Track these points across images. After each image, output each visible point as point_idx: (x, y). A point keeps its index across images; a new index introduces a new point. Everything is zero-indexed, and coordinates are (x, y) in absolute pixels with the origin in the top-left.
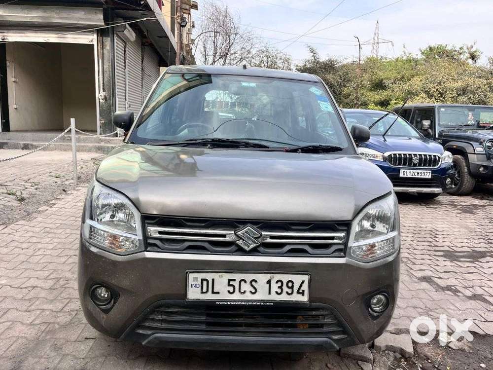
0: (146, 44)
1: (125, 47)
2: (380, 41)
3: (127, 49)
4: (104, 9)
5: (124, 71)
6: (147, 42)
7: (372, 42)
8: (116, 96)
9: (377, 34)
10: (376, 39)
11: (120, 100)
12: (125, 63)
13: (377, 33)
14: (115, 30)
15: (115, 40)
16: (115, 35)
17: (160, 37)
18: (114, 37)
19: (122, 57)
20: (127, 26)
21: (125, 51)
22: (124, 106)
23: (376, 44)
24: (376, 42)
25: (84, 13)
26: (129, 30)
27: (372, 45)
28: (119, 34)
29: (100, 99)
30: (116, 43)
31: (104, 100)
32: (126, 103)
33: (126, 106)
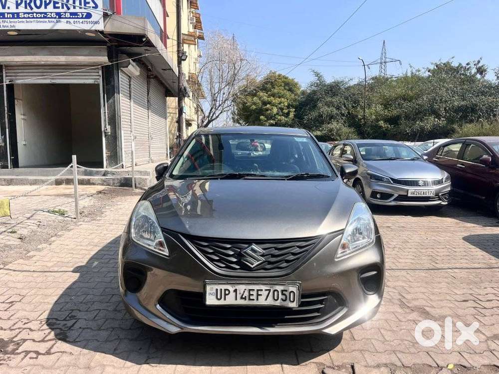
0: (151, 77)
1: (130, 82)
2: (387, 60)
3: (132, 83)
4: (108, 47)
6: (152, 75)
7: (379, 61)
8: (122, 129)
10: (383, 58)
11: (126, 132)
13: (384, 53)
14: (119, 66)
15: (120, 76)
16: (120, 72)
17: (165, 70)
18: (118, 73)
19: (127, 91)
20: (131, 61)
21: (130, 85)
22: (130, 138)
24: (383, 61)
25: (88, 51)
26: (133, 65)
27: (379, 65)
28: (124, 69)
29: (105, 133)
30: (121, 78)
31: (110, 134)
32: (132, 135)
33: (132, 138)
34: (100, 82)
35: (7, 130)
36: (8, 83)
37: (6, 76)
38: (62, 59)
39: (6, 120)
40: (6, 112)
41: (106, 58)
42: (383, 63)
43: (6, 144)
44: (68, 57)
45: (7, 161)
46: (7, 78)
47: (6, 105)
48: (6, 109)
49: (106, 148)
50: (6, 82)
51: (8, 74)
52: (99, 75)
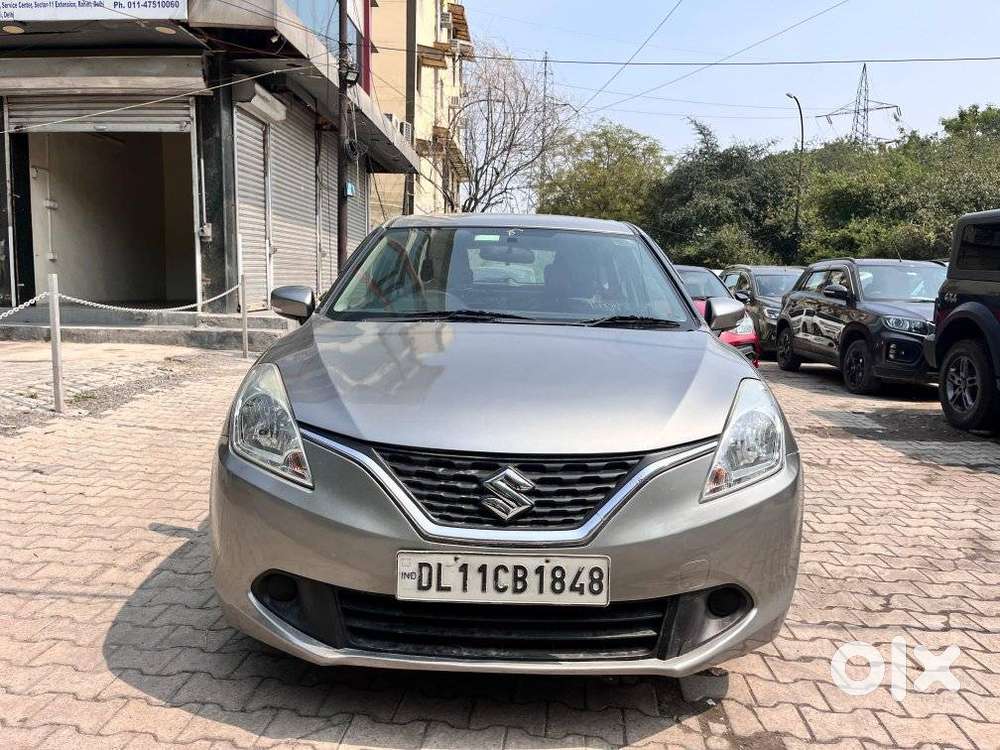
1: (264, 134)
2: (870, 105)
3: (270, 136)
4: (205, 57)
5: (262, 180)
7: (853, 108)
8: (239, 230)
9: (863, 93)
10: (862, 101)
11: (250, 238)
12: (265, 165)
13: (863, 90)
14: (233, 98)
15: (236, 120)
16: (235, 110)
18: (232, 112)
19: (255, 153)
20: (260, 89)
21: (265, 141)
22: (263, 251)
23: (862, 113)
24: (861, 107)
25: (165, 66)
26: (263, 98)
27: (853, 115)
28: (244, 106)
29: (201, 238)
30: (238, 124)
31: (211, 240)
32: (268, 245)
33: (268, 251)
34: (192, 128)
35: (10, 229)
36: (13, 130)
37: (10, 117)
38: (114, 83)
39: (9, 208)
40: (9, 192)
41: (201, 79)
42: (862, 111)
43: (8, 258)
44: (125, 78)
45: (10, 293)
46: (12, 120)
47: (8, 178)
48: (9, 185)
49: (203, 270)
50: (9, 128)
51: (13, 113)
52: (189, 116)
